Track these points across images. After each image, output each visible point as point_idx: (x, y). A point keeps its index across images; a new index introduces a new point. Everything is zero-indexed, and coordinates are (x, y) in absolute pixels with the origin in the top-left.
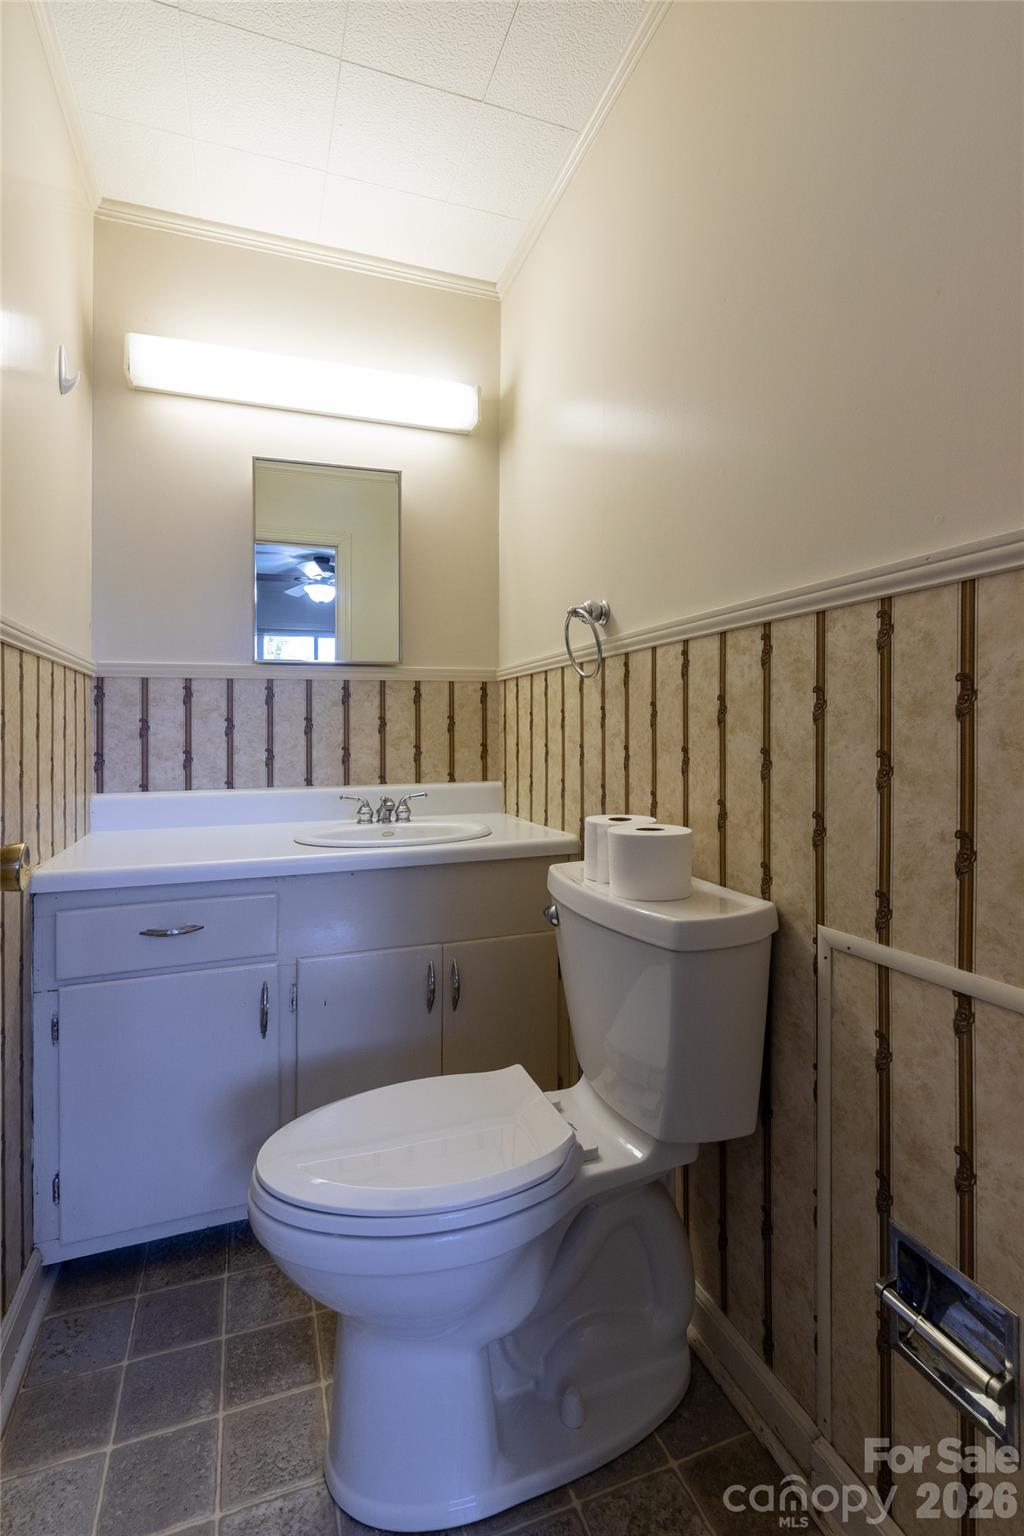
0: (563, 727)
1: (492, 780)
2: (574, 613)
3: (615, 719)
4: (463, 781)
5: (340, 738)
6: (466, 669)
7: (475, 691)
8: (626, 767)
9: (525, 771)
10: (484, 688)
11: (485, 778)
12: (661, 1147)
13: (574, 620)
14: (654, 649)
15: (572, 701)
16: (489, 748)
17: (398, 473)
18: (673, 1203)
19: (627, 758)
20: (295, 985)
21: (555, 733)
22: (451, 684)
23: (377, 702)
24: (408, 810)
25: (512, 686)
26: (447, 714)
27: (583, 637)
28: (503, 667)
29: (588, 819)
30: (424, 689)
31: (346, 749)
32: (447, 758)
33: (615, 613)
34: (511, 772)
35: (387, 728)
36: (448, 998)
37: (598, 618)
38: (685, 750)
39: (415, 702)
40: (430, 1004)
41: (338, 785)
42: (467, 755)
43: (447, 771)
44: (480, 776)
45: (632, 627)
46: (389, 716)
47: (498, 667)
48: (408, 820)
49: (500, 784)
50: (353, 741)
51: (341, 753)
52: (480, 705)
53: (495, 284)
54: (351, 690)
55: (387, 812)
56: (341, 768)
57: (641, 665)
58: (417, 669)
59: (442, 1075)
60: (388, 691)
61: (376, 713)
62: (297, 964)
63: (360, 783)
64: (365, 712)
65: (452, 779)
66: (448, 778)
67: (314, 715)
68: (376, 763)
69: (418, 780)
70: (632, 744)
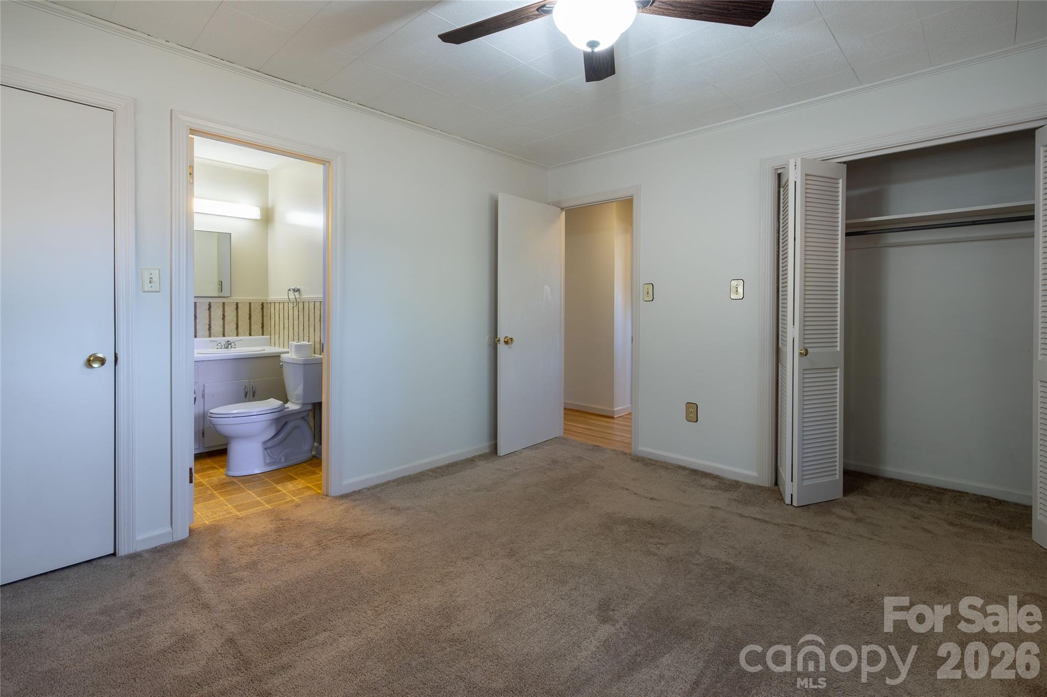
0: (288, 319)
1: (266, 335)
2: (289, 290)
3: (301, 318)
4: (254, 336)
5: (208, 321)
6: (256, 298)
7: (259, 306)
8: (303, 330)
9: (277, 332)
10: (262, 304)
11: (263, 335)
12: (304, 404)
13: (290, 292)
14: (309, 302)
15: (291, 312)
16: (264, 325)
17: (230, 234)
18: (309, 424)
19: (304, 328)
20: (203, 391)
21: (286, 321)
22: (250, 303)
23: (222, 309)
24: (235, 345)
25: (273, 304)
26: (248, 313)
27: (292, 296)
28: (271, 298)
29: (290, 343)
30: (239, 305)
31: (210, 325)
32: (248, 328)
33: (301, 290)
34: (273, 332)
35: (225, 318)
36: (251, 395)
37: (297, 291)
38: (314, 326)
39: (236, 309)
40: (246, 396)
41: (206, 337)
42: (256, 327)
43: (248, 332)
44: (261, 334)
45: (305, 296)
46: (226, 314)
47: (268, 297)
48: (235, 348)
49: (269, 337)
50: (212, 322)
51: (208, 327)
52: (261, 310)
53: (266, 171)
54: (212, 305)
55: (228, 345)
56: (208, 331)
57: (306, 305)
58: (237, 298)
59: (250, 401)
60: (226, 306)
61: (222, 313)
62: (204, 385)
63: (215, 336)
64: (217, 313)
65: (250, 335)
66: (249, 335)
67: (197, 314)
68: (222, 330)
69: (237, 335)
70: (305, 325)
